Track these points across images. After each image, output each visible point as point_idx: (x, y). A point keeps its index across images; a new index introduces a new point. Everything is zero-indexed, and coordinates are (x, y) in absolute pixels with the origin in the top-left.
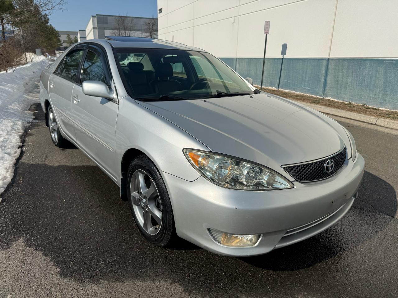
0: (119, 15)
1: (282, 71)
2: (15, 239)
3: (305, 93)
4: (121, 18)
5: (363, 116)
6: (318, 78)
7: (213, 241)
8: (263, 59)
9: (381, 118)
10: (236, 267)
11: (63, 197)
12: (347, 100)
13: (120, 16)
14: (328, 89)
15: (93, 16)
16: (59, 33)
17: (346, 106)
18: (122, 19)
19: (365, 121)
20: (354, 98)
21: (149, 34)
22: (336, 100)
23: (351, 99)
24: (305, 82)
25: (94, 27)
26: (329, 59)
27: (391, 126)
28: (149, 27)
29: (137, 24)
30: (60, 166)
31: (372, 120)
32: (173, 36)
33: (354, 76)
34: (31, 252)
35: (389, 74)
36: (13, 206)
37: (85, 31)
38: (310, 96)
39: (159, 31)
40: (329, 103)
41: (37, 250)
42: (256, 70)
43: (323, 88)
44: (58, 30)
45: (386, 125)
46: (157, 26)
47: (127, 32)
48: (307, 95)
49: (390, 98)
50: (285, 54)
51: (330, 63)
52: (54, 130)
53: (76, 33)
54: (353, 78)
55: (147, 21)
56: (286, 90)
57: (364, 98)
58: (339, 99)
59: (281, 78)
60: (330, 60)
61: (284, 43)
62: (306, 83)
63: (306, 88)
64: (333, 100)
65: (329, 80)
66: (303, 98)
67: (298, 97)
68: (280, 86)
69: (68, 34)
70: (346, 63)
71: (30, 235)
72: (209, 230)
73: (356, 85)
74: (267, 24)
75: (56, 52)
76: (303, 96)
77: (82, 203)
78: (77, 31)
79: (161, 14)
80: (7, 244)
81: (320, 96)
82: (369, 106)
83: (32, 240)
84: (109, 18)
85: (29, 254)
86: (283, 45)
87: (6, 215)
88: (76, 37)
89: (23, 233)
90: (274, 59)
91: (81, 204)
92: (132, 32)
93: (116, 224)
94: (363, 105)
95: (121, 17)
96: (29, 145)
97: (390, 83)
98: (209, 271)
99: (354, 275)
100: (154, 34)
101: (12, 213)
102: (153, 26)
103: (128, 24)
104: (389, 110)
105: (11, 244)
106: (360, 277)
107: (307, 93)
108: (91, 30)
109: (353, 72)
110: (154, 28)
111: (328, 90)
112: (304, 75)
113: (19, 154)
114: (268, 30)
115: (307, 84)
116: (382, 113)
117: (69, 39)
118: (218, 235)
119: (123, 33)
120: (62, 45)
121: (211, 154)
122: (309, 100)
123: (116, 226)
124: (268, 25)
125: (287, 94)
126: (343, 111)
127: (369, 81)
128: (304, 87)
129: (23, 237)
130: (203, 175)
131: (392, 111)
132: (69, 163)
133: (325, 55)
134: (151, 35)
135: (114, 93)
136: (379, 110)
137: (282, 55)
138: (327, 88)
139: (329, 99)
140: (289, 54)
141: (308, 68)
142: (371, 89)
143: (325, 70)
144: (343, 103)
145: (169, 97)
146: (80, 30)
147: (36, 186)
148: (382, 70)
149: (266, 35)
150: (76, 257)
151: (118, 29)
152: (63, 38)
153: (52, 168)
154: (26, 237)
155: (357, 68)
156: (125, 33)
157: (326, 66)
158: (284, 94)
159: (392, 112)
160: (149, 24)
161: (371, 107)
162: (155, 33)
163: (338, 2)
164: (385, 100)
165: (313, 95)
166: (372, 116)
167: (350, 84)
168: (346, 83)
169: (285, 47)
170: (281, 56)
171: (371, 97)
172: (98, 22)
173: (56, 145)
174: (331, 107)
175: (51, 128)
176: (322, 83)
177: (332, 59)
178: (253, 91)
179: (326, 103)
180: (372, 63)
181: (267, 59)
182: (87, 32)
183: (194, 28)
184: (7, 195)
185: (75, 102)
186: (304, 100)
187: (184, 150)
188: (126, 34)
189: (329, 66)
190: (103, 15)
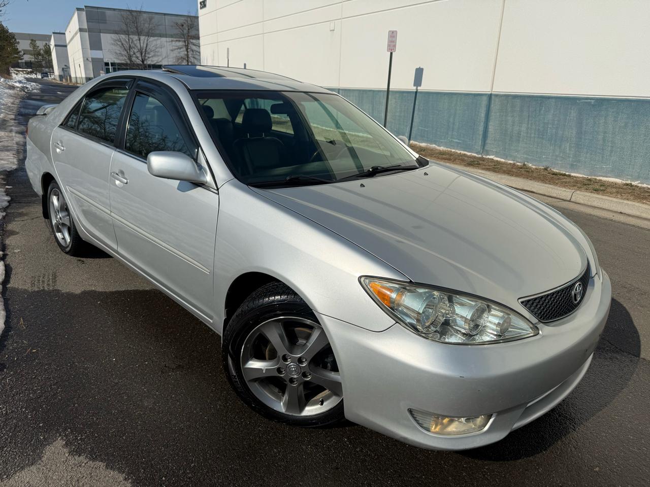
0: (128, 9)
1: (416, 112)
2: (47, 442)
3: (453, 149)
4: (131, 13)
5: (551, 188)
6: (474, 124)
7: (418, 428)
8: (386, 93)
9: (578, 190)
10: (439, 464)
11: (109, 352)
12: (519, 161)
13: (129, 11)
14: (490, 142)
15: (78, 9)
16: (15, 37)
17: (521, 170)
18: (132, 15)
19: (555, 195)
20: (531, 157)
21: (183, 43)
22: (503, 160)
23: (526, 158)
24: (453, 130)
25: (81, 27)
26: (491, 94)
27: (595, 204)
28: (183, 31)
29: (159, 25)
30: (85, 293)
31: (564, 194)
32: (228, 49)
33: (530, 122)
34: (83, 464)
35: (585, 121)
36: (22, 376)
37: (64, 34)
38: (460, 153)
39: (200, 39)
40: (495, 165)
41: (94, 460)
42: (373, 110)
43: (482, 141)
44: (14, 32)
45: (586, 202)
46: (198, 30)
47: (142, 38)
48: (457, 153)
49: (586, 158)
50: (420, 86)
51: (493, 102)
52: (63, 225)
53: (48, 38)
54: (530, 126)
55: (181, 21)
56: (422, 143)
57: (547, 158)
58: (508, 158)
59: (413, 123)
60: (493, 97)
61: (418, 67)
62: (454, 133)
63: (455, 140)
64: (498, 159)
65: (491, 129)
66: (452, 157)
67: (444, 156)
68: (412, 136)
69: (33, 39)
70: (518, 102)
71: (72, 431)
72: (410, 411)
73: (534, 137)
74: (393, 35)
75: (11, 71)
76: (451, 154)
77: (146, 363)
78: (51, 34)
79: (204, 9)
80: (34, 451)
81: (477, 153)
82: (555, 170)
83: (78, 440)
84: (108, 12)
85: (82, 470)
86: (417, 69)
87: (14, 395)
88: (46, 44)
89: (58, 429)
90: (402, 93)
91: (146, 365)
92: (152, 39)
93: (219, 399)
94: (546, 169)
95: (131, 11)
96: (15, 253)
97: (586, 135)
98: (400, 476)
99: (619, 463)
100: (192, 43)
101: (25, 390)
102: (190, 30)
103: (144, 24)
104: (585, 176)
105: (42, 452)
106: (628, 464)
107: (457, 149)
108: (76, 34)
109: (529, 116)
110: (193, 33)
111: (490, 144)
112: (451, 120)
113: (4, 272)
114: (395, 46)
115: (456, 134)
116: (577, 182)
117: (34, 48)
118: (427, 418)
119: (134, 40)
120: (22, 59)
121: (410, 286)
122: (463, 160)
123: (220, 403)
124: (394, 37)
125: (426, 151)
126: (518, 179)
127: (554, 131)
128: (452, 138)
129: (60, 435)
130: (398, 320)
131: (589, 177)
132: (99, 287)
133: (485, 88)
134: (186, 46)
135: (206, 173)
136: (569, 176)
137: (414, 85)
138: (488, 141)
139: (492, 159)
140: (427, 85)
141: (458, 108)
142: (557, 143)
143: (485, 112)
144: (514, 164)
145: (300, 178)
146: (54, 33)
147: (54, 334)
148: (573, 114)
149: (391, 54)
150: (168, 467)
151: (127, 33)
152: (23, 45)
153: (71, 296)
154: (66, 436)
155: (535, 110)
156: (140, 40)
157: (487, 105)
158: (421, 151)
159: (590, 180)
160: (183, 25)
161: (557, 171)
162: (194, 41)
163: (505, 4)
164: (579, 161)
165: (466, 151)
166: (564, 186)
167: (525, 135)
168: (519, 133)
169: (419, 73)
170: (414, 89)
171: (557, 156)
172: (89, 20)
173: (67, 253)
174: (498, 172)
175: (54, 222)
176: (481, 133)
177: (496, 95)
178: (415, 159)
179: (489, 166)
180: (559, 103)
181: (393, 92)
182: (68, 36)
183: (264, 36)
184: (5, 354)
185: (117, 182)
186: (455, 160)
187: (362, 279)
188: (142, 42)
189: (492, 106)
190: (98, 8)
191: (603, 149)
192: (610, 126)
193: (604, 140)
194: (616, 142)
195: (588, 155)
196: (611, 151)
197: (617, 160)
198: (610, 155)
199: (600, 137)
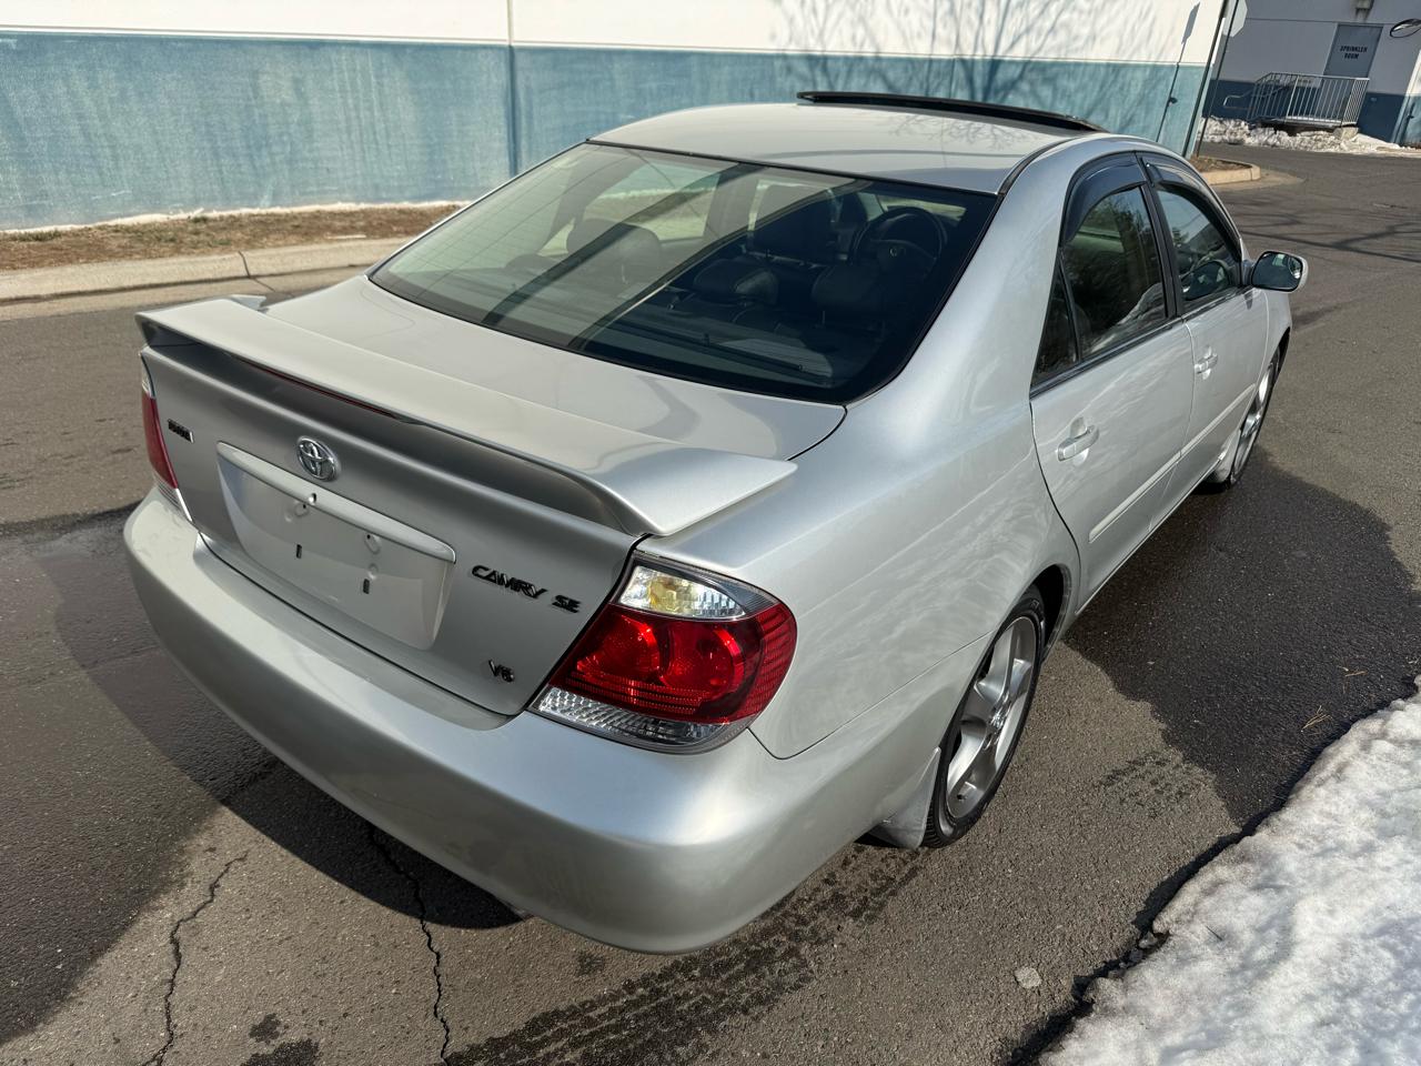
185: (1204, 374)
191: (93, 157)
192: (87, 101)
193: (87, 136)
194: (117, 134)
195: (62, 176)
196: (115, 158)
197: (138, 175)
198: (117, 168)
199: (74, 129)
